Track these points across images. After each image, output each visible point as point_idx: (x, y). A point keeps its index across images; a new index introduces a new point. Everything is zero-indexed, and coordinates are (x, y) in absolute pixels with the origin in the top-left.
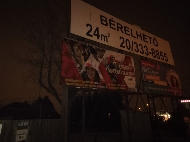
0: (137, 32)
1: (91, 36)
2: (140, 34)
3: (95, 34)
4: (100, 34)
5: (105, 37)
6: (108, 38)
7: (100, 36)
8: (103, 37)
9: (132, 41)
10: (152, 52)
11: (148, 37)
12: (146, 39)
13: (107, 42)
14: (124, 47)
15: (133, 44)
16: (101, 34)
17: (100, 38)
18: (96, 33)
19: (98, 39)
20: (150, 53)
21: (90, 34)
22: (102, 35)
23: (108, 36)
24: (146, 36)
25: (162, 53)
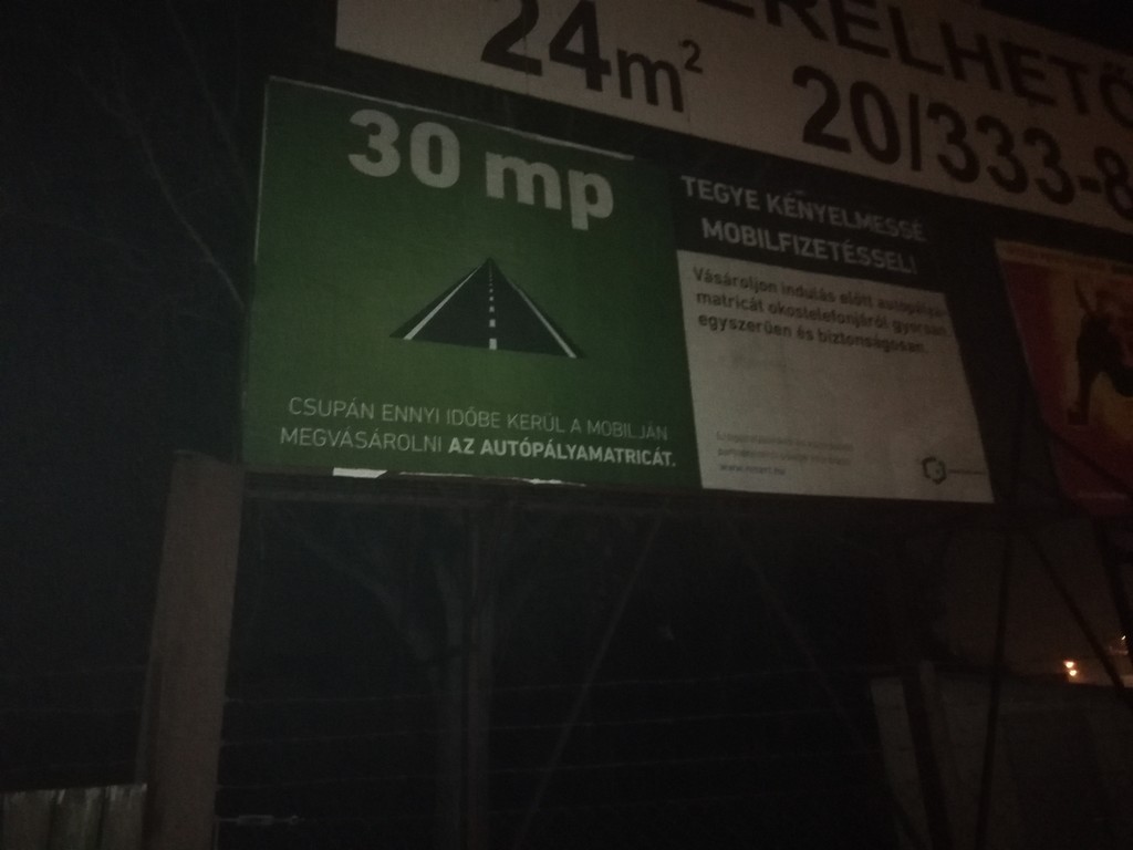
0: (946, 30)
1: (533, 67)
2: (981, 40)
3: (559, 51)
4: (608, 52)
5: (662, 78)
6: (688, 80)
7: (614, 70)
8: (637, 71)
9: (913, 101)
10: (1101, 178)
11: (1055, 60)
12: (1039, 75)
13: (678, 104)
14: (840, 145)
16: (621, 54)
17: (611, 82)
18: (576, 44)
19: (594, 84)
20: (1089, 184)
21: (517, 49)
22: (625, 60)
23: (689, 66)
24: (1036, 54)
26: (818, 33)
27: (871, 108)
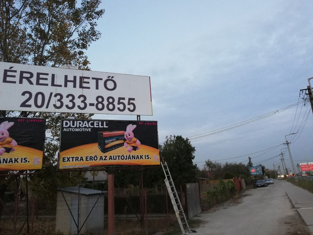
0: (66, 77)
9: (51, 94)
10: (96, 102)
11: (93, 78)
12: (88, 83)
14: (30, 106)
15: (53, 98)
20: (92, 105)
24: (89, 78)
25: (124, 99)
26: (31, 83)
27: (40, 97)
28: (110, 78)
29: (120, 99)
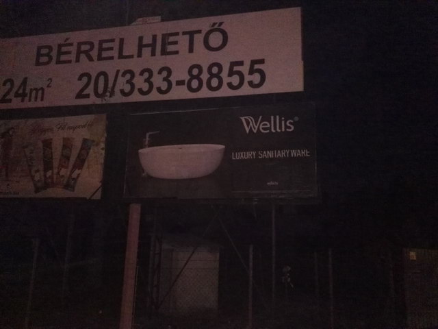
0: (141, 39)
1: (10, 101)
2: (154, 37)
3: (17, 95)
4: (28, 91)
5: (40, 92)
6: (46, 90)
7: (28, 95)
8: (34, 93)
9: (118, 71)
11: (184, 33)
12: (176, 43)
13: (42, 100)
14: (88, 96)
15: (120, 79)
16: (31, 89)
17: (27, 98)
18: (21, 91)
19: (23, 101)
20: (180, 83)
21: (8, 97)
22: (32, 91)
23: (48, 86)
24: (177, 34)
25: (241, 63)
26: (91, 59)
27: (102, 80)
28: (216, 27)
29: (233, 64)
